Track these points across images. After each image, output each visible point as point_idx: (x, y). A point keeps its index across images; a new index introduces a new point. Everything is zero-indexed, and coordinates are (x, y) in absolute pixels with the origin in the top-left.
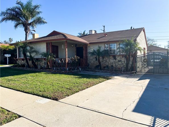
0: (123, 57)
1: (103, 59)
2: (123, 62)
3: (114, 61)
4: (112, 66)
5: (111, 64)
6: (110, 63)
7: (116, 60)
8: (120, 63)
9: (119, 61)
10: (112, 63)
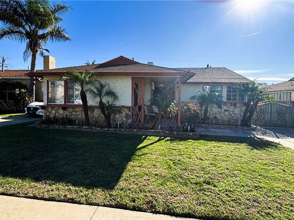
0: (231, 105)
1: (201, 107)
2: (231, 113)
3: (219, 111)
4: (215, 117)
5: (214, 115)
6: (212, 113)
7: (221, 108)
8: (227, 113)
9: (225, 111)
10: (216, 114)
